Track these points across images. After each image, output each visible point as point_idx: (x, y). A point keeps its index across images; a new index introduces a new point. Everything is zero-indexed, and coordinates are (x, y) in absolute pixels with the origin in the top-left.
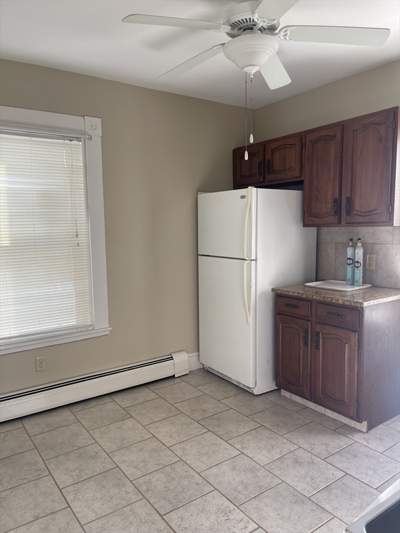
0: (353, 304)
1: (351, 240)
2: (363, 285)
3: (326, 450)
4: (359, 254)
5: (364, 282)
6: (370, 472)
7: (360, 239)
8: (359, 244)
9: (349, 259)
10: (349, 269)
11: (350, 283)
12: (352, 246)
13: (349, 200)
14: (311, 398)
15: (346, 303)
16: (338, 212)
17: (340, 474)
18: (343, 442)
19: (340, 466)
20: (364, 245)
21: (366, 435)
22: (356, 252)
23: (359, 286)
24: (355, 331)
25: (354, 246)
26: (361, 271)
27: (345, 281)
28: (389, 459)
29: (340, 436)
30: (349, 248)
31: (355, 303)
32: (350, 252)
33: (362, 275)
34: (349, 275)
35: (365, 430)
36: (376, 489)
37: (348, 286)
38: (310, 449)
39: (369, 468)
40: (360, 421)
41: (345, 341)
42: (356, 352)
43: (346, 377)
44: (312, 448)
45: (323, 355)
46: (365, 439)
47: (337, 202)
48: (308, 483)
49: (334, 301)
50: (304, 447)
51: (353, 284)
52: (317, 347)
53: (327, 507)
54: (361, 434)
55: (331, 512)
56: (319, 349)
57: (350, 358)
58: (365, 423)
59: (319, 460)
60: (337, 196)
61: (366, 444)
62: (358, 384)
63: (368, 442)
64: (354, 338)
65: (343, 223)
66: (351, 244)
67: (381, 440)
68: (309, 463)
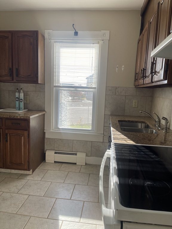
0: (25, 118)
1: (17, 89)
2: (24, 110)
3: (17, 189)
4: (22, 96)
5: (24, 109)
6: (39, 190)
7: (21, 89)
8: (22, 91)
9: (17, 98)
10: (17, 103)
11: (18, 109)
12: (18, 92)
13: (17, 70)
14: (3, 167)
15: (22, 118)
16: (11, 75)
17: (26, 197)
18: (23, 182)
19: (25, 193)
20: (23, 92)
21: (32, 176)
22: (21, 94)
23: (22, 110)
24: (26, 130)
25: (19, 92)
26: (23, 103)
27: (16, 108)
28: (44, 182)
29: (21, 180)
30: (17, 93)
31: (26, 117)
32: (17, 95)
33: (23, 105)
34: (17, 106)
35: (31, 173)
36: (43, 196)
37: (17, 111)
38: (9, 191)
39: (38, 189)
40: (29, 170)
41: (21, 135)
42: (27, 140)
43: (23, 152)
44: (10, 190)
45: (10, 144)
46: (32, 177)
47: (11, 70)
48: (13, 207)
49: (15, 117)
50: (5, 191)
51: (19, 110)
52: (7, 141)
53: (26, 214)
54: (30, 176)
55: (29, 215)
56: (7, 142)
57: (24, 143)
58: (31, 170)
59: (15, 194)
60: (11, 67)
61: (33, 179)
62: (28, 154)
63: (34, 178)
64: (26, 133)
65: (15, 80)
66: (17, 91)
67: (38, 175)
68: (10, 198)
